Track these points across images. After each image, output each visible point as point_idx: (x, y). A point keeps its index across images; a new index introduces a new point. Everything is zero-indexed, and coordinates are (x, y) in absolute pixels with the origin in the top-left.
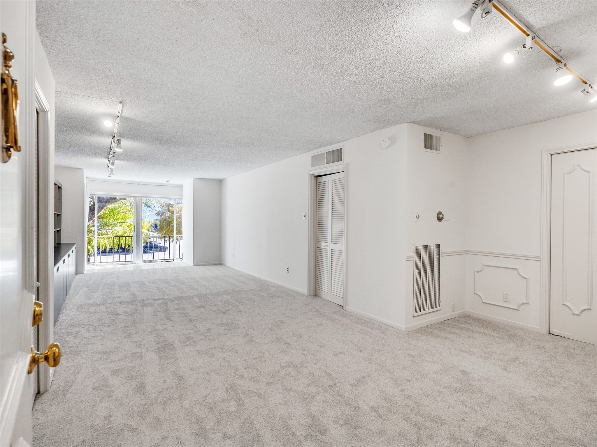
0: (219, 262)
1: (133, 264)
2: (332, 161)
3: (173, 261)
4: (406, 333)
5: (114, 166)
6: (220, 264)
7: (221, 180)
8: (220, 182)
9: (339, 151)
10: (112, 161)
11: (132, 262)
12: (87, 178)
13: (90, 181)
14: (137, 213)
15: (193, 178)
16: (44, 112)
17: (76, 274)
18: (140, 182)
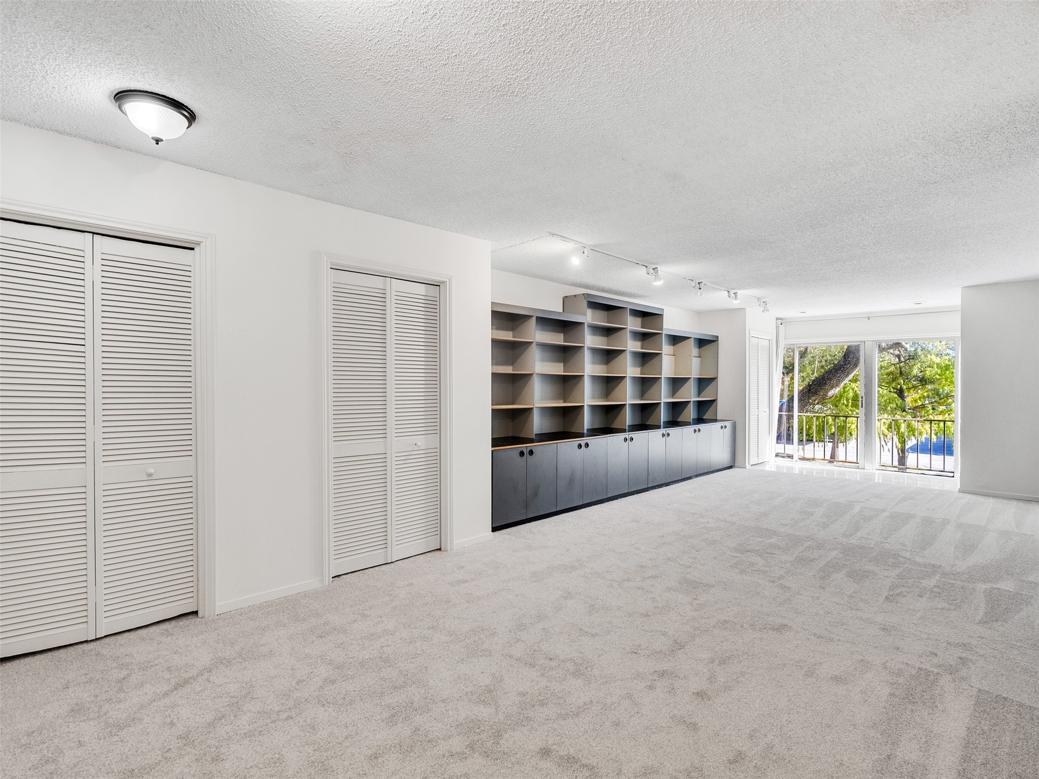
1: (859, 468)
3: (953, 476)
10: (732, 292)
11: (858, 465)
12: (777, 319)
13: (783, 325)
14: (865, 373)
15: (960, 288)
16: (444, 282)
17: (730, 467)
18: (871, 313)
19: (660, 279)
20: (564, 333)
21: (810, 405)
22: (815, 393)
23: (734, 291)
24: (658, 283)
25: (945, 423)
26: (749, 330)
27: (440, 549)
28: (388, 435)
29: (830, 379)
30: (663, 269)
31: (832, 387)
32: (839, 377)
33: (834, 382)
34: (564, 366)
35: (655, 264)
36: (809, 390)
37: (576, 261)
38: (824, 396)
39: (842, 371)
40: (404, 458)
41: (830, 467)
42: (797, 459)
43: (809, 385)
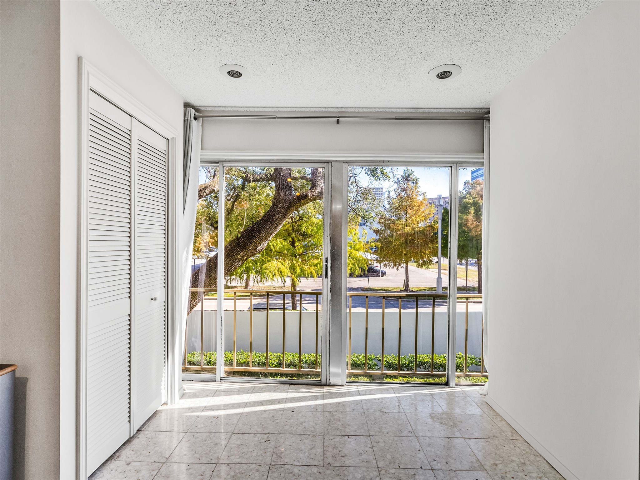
21: (239, 262)
22: (244, 248)
29: (259, 231)
31: (262, 241)
33: (263, 235)
36: (238, 244)
38: (253, 251)
39: (271, 223)
42: (223, 375)
43: (238, 238)
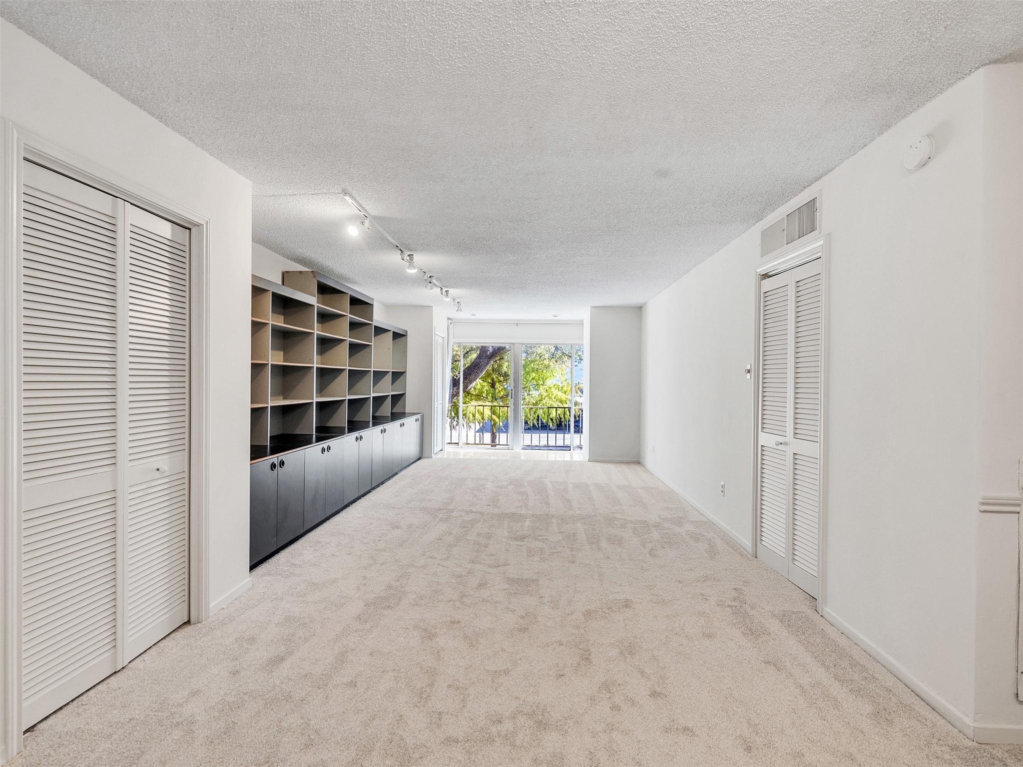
0: (636, 461)
1: (509, 449)
2: (797, 237)
3: (570, 450)
4: (971, 744)
5: (449, 297)
6: (638, 463)
7: (641, 307)
8: (639, 309)
9: (811, 205)
10: (444, 289)
11: (508, 446)
12: (448, 319)
13: (452, 324)
14: (514, 370)
15: (590, 308)
16: (198, 225)
17: (419, 459)
18: (519, 320)
19: (414, 267)
20: (284, 314)
23: (446, 290)
24: (412, 271)
25: (556, 410)
26: (435, 327)
27: (188, 622)
28: (119, 460)
30: (418, 258)
32: (476, 372)
33: (474, 376)
34: (284, 355)
35: (411, 250)
37: (353, 232)
40: (140, 494)
41: (493, 451)
42: (462, 445)
